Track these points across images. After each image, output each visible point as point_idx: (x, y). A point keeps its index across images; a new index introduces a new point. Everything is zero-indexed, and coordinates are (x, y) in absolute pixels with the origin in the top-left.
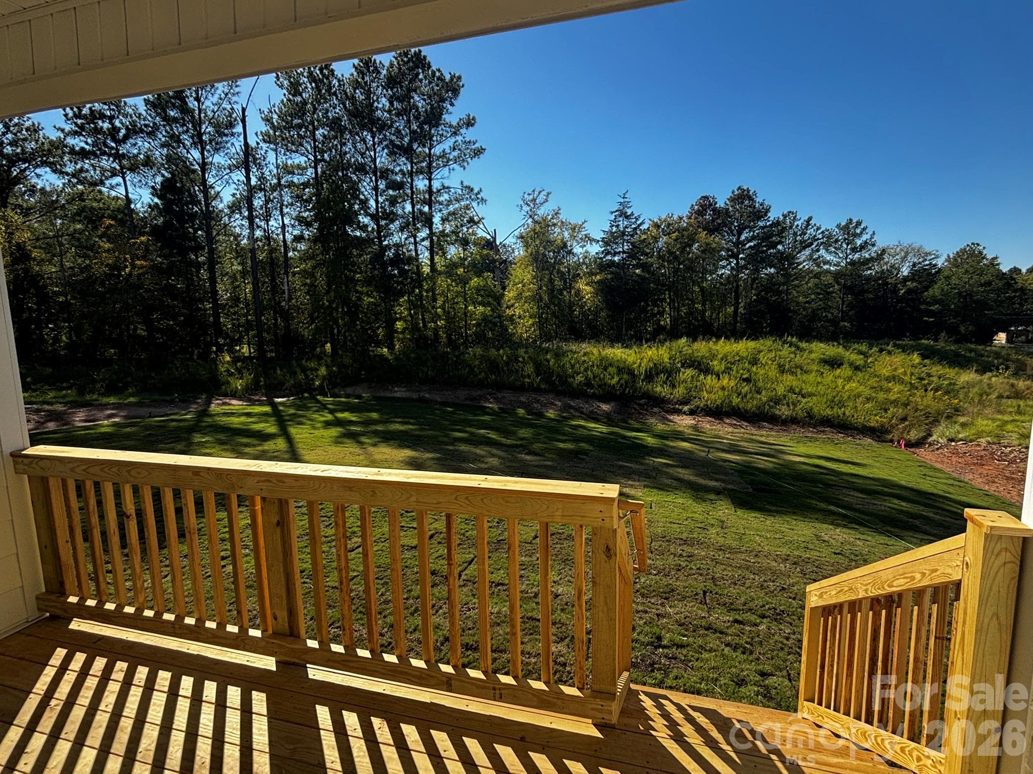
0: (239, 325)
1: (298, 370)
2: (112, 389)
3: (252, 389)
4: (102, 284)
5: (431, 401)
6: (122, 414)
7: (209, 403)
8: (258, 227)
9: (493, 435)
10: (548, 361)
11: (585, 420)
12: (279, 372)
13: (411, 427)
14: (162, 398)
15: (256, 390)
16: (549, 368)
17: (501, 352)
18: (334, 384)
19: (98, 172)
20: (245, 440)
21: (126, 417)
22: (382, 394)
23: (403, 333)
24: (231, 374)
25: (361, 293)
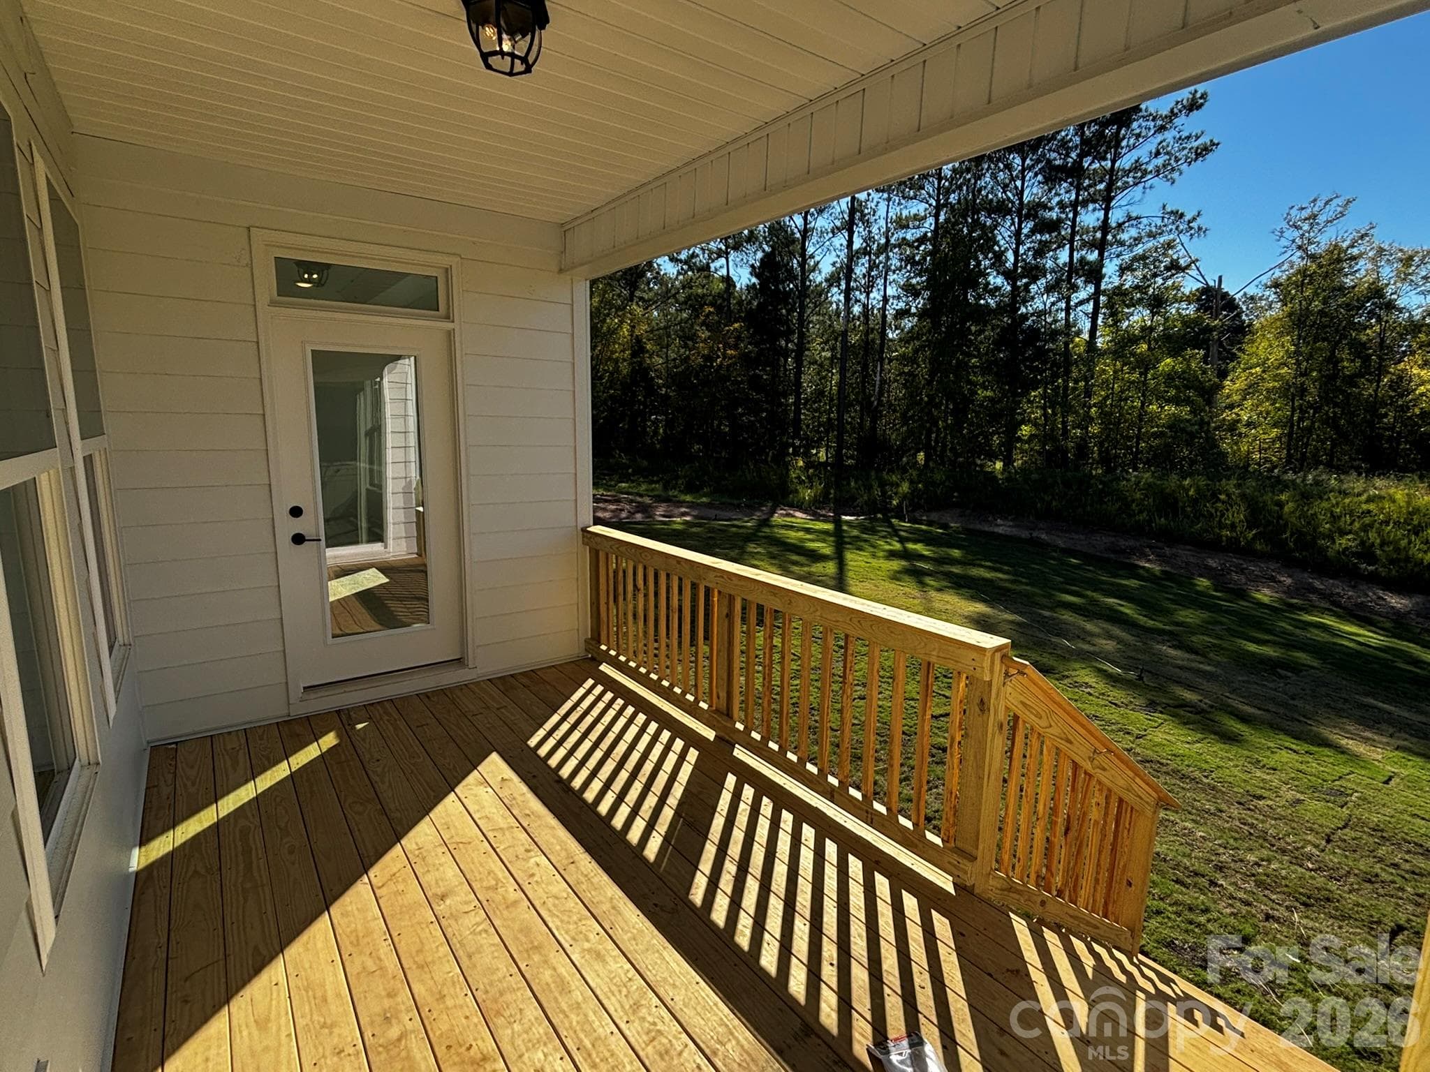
0: (820, 425)
1: (875, 485)
2: (690, 488)
3: (820, 502)
4: (697, 377)
5: (1048, 545)
6: (693, 513)
7: (773, 512)
8: (857, 301)
9: (1128, 609)
10: (1280, 505)
11: (1339, 616)
12: (852, 484)
13: (1000, 575)
14: (729, 501)
15: (824, 503)
16: (1280, 517)
17: (1187, 482)
18: (917, 505)
19: (706, 255)
20: (795, 558)
21: (695, 517)
22: (979, 527)
23: (1029, 441)
24: (802, 482)
25: (974, 384)
